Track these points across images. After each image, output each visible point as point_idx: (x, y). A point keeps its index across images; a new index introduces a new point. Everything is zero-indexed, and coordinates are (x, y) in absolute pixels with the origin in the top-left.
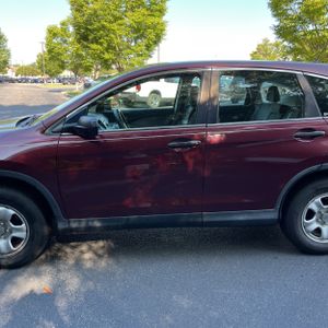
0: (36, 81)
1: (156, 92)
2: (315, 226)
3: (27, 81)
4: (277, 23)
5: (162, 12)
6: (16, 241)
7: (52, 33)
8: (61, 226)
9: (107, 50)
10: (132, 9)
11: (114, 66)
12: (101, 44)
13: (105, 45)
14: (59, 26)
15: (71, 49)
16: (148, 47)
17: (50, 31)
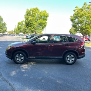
0: (13, 35)
1: (44, 39)
2: (69, 60)
3: (10, 35)
4: (72, 24)
5: (46, 20)
6: (22, 60)
7: (19, 24)
8: (29, 57)
9: (33, 28)
10: (39, 19)
11: (34, 32)
12: (31, 27)
13: (32, 27)
14: (21, 22)
15: (23, 28)
16: (43, 28)
17: (19, 23)
